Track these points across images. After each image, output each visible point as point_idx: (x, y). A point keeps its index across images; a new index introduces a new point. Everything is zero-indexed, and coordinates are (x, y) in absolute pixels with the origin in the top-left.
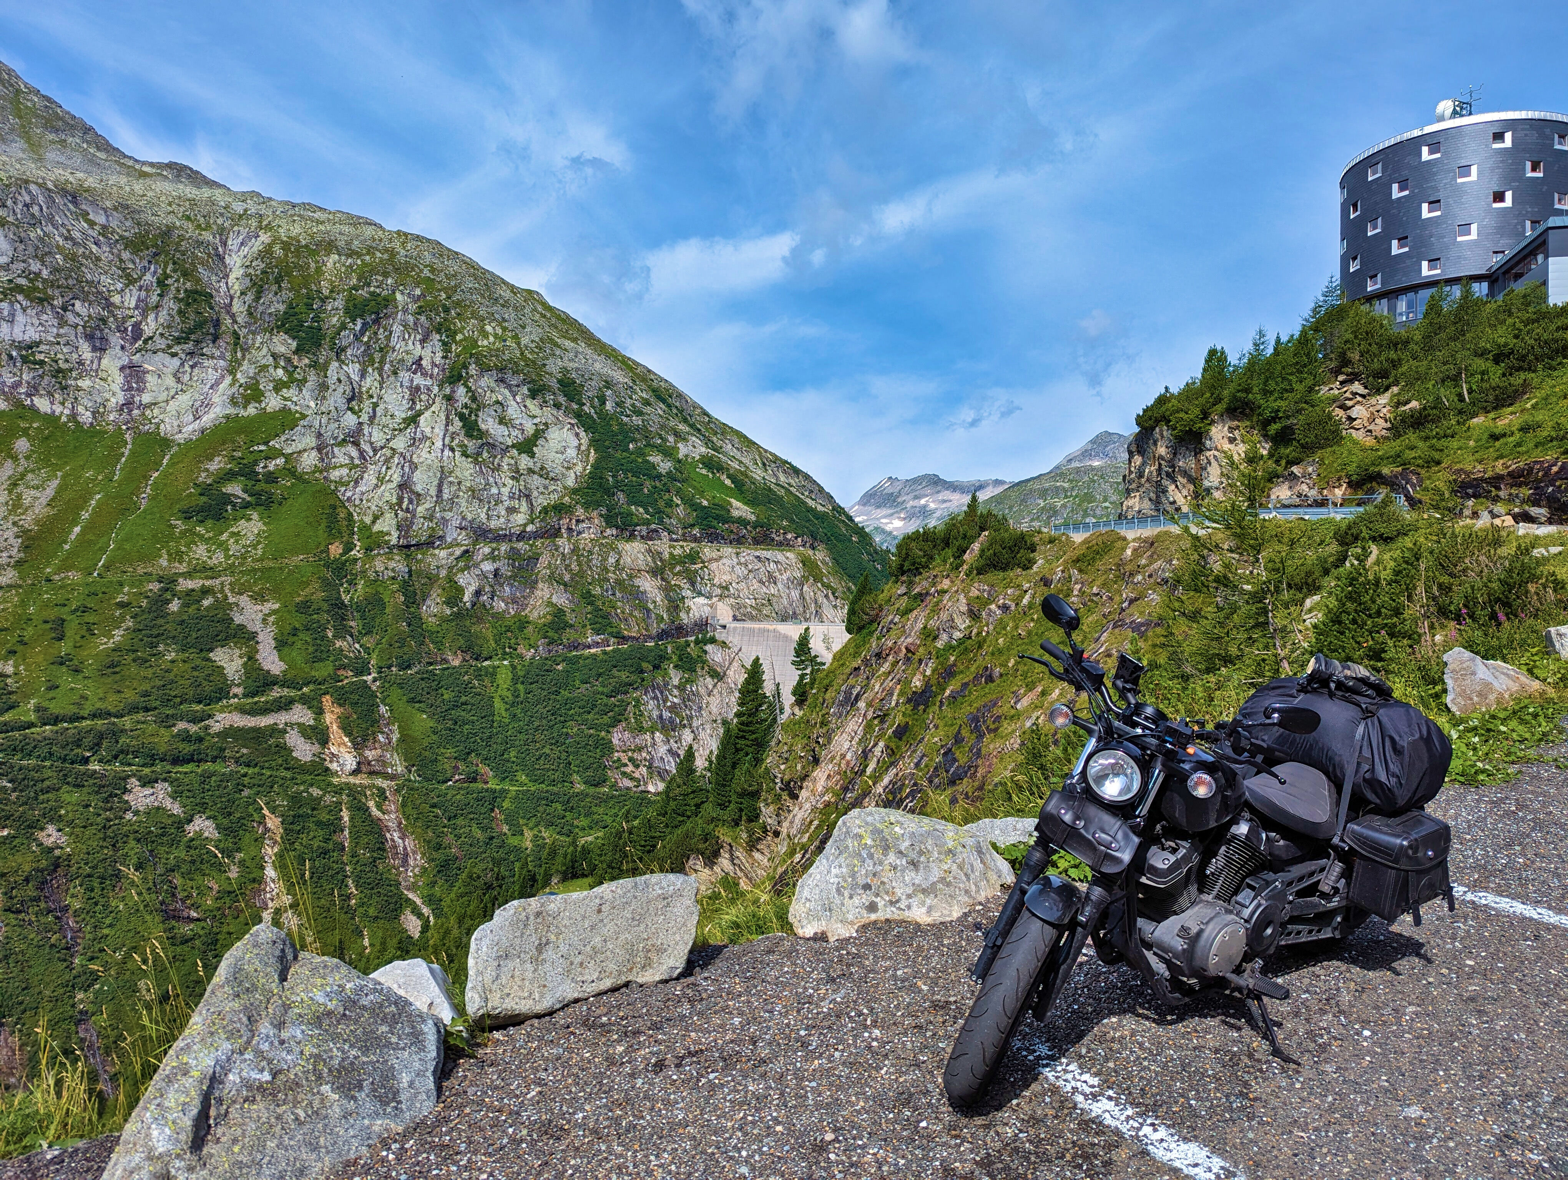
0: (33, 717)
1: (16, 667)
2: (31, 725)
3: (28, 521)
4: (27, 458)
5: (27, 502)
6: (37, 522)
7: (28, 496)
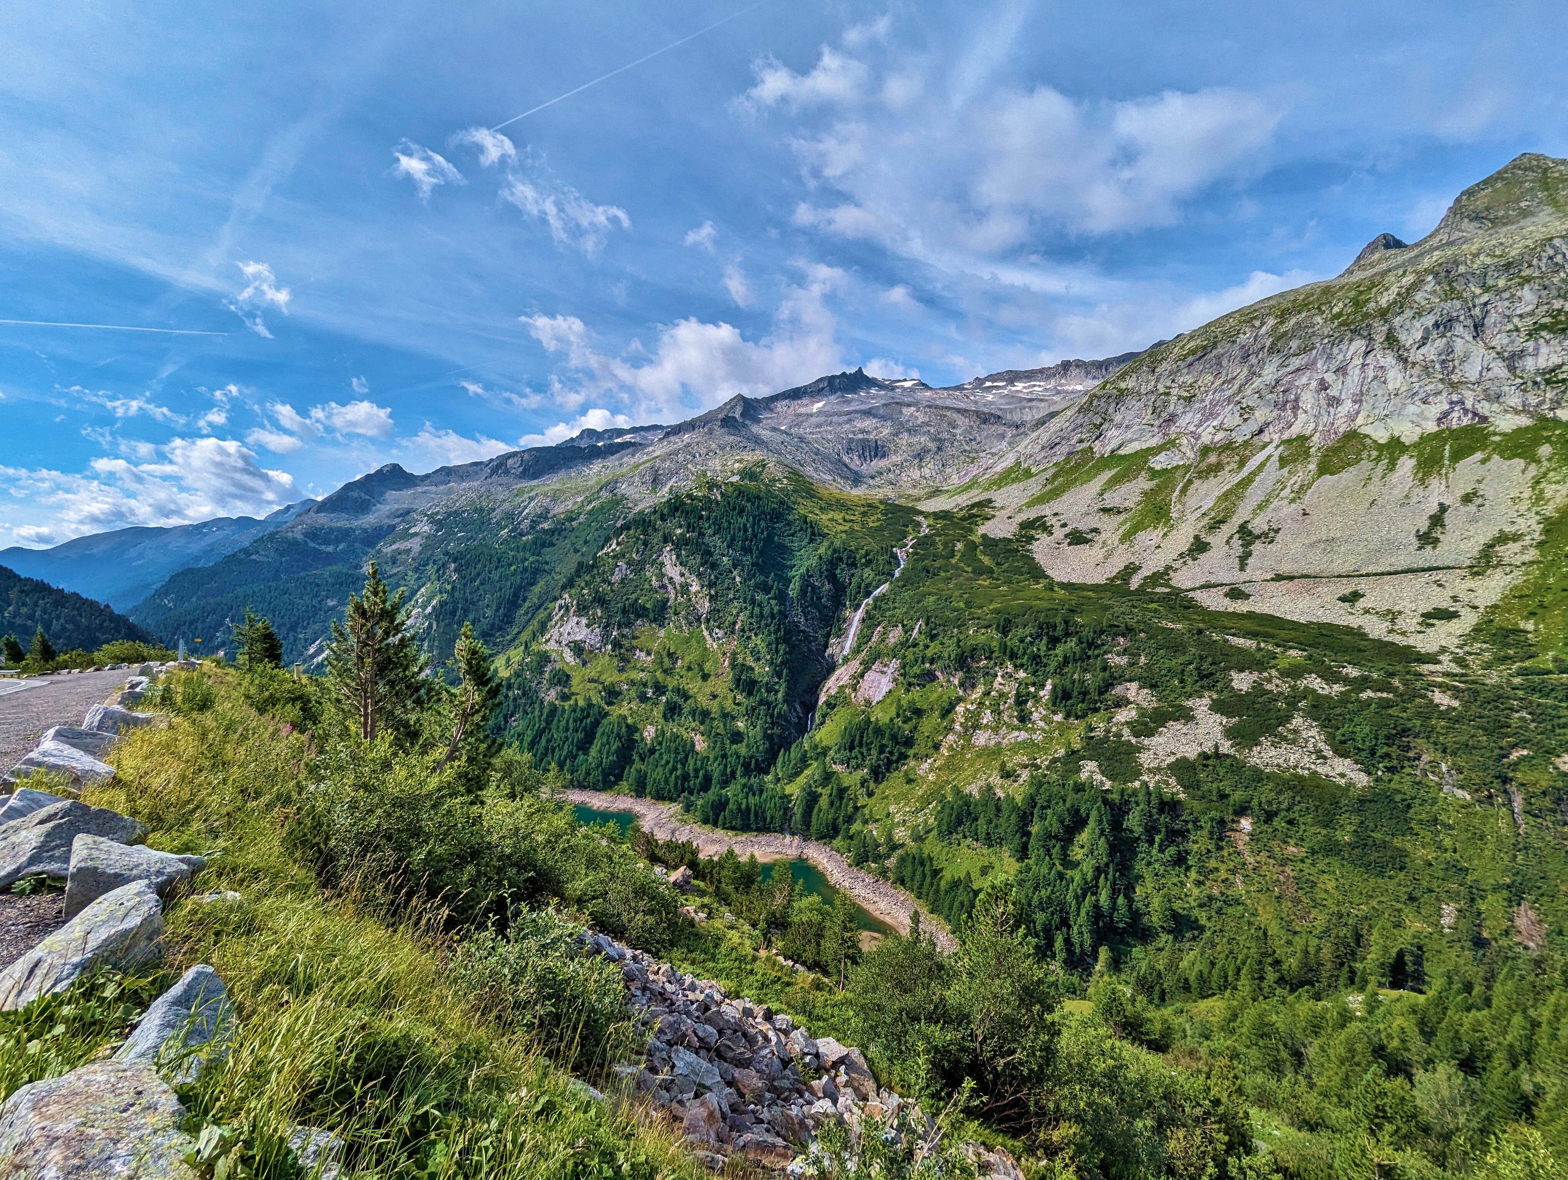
0: (1551, 666)
1: (1536, 624)
2: (1549, 672)
3: (1549, 510)
4: (1549, 460)
5: (1548, 495)
6: (1557, 510)
7: (1549, 490)
